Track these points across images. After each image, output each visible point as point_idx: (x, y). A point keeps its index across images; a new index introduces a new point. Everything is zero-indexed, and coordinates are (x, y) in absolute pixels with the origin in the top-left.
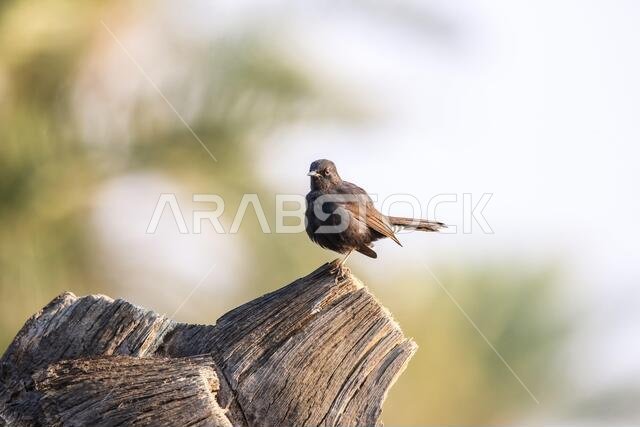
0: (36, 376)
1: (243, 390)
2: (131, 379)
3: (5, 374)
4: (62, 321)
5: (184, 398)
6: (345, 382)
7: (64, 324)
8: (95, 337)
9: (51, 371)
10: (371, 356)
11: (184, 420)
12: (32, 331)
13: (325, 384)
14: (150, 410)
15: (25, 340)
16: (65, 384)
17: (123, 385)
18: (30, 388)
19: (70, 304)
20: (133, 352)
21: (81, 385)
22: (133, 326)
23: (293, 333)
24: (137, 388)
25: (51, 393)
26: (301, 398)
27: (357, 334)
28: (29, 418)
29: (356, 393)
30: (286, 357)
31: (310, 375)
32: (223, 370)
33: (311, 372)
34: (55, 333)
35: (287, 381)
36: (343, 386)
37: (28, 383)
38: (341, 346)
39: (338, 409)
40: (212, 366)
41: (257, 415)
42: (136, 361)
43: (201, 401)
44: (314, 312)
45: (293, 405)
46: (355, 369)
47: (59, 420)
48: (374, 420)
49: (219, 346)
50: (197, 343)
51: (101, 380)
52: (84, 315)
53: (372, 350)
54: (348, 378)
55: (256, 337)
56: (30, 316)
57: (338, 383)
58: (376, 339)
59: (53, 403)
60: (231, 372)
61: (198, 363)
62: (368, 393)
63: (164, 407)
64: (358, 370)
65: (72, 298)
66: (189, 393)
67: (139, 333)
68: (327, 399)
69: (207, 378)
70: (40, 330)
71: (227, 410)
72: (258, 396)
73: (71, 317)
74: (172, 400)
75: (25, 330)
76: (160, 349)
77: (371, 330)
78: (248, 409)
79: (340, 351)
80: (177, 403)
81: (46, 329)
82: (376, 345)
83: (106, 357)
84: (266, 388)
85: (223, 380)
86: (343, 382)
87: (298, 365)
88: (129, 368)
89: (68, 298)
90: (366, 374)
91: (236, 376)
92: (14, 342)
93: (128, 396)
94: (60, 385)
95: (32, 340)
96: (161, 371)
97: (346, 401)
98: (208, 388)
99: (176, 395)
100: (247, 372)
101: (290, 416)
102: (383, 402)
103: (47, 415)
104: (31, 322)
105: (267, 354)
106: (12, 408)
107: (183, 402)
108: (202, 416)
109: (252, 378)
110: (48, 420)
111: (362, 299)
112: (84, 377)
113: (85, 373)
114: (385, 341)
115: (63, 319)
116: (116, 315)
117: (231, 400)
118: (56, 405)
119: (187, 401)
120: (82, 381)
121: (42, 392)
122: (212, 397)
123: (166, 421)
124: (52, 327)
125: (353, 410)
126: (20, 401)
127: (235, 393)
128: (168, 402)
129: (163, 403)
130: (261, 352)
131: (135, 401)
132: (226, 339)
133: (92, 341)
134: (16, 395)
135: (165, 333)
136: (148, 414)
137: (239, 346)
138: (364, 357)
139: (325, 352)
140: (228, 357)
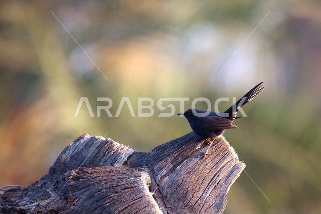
0: (66, 174)
1: (162, 184)
2: (110, 178)
3: (54, 172)
4: (81, 148)
5: (133, 188)
6: (210, 182)
7: (81, 149)
8: (95, 156)
9: (73, 173)
10: (223, 170)
11: (132, 198)
12: (67, 152)
13: (201, 182)
14: (116, 193)
15: (64, 156)
16: (80, 178)
17: (106, 180)
18: (64, 180)
19: (86, 140)
20: (112, 164)
21: (86, 179)
22: (113, 152)
23: (187, 158)
24: (111, 182)
25: (72, 183)
26: (189, 189)
27: (217, 159)
28: (62, 194)
29: (215, 187)
30: (183, 169)
31: (194, 178)
32: (153, 174)
33: (194, 177)
34: (77, 154)
35: (183, 180)
36: (209, 184)
37: (64, 177)
38: (209, 165)
39: (206, 195)
40: (148, 172)
41: (168, 196)
42: (113, 168)
43: (141, 189)
44: (197, 148)
45: (185, 192)
46: (215, 176)
47: (75, 196)
48: (223, 200)
49: (152, 163)
50: (142, 161)
51: (96, 177)
52: (91, 146)
53: (223, 167)
54: (212, 180)
55: (170, 160)
56: (67, 145)
57: (207, 182)
58: (226, 162)
59: (73, 188)
60: (157, 175)
61: (142, 171)
62: (221, 187)
63: (123, 191)
64: (217, 176)
65: (88, 137)
66: (135, 185)
67: (116, 154)
68: (201, 190)
69: (145, 178)
70: (71, 152)
71: (153, 194)
72: (169, 187)
73: (85, 147)
74: (128, 188)
75: (64, 152)
76: (126, 163)
77: (224, 158)
78: (164, 194)
79: (208, 167)
80: (129, 190)
81: (73, 152)
82: (226, 165)
83: (99, 166)
84: (172, 184)
85: (153, 179)
86: (209, 181)
87: (189, 173)
88: (110, 172)
89: (86, 137)
90: (220, 178)
91: (159, 178)
92: (59, 157)
93: (108, 186)
94: (76, 179)
95: (67, 157)
96: (124, 174)
97: (210, 191)
98: (145, 183)
99: (129, 186)
100: (164, 176)
101: (184, 197)
102: (228, 191)
103: (70, 193)
104: (68, 148)
105: (174, 167)
106: (56, 189)
107: (132, 189)
108: (141, 196)
109: (166, 178)
110: (71, 195)
111: (220, 142)
112: (88, 175)
113: (89, 174)
114: (230, 163)
115: (82, 147)
116: (106, 146)
117: (156, 188)
118: (74, 188)
119: (134, 189)
120: (87, 177)
121: (69, 182)
122: (147, 188)
123: (124, 198)
124: (76, 151)
125: (213, 195)
126: (59, 185)
127: (158, 185)
128: (126, 189)
129: (123, 189)
130: (171, 167)
131: (110, 188)
132: (156, 160)
133: (94, 158)
134: (57, 183)
135: (128, 156)
136: (116, 195)
137: (161, 163)
138: (220, 170)
139: (201, 167)
140: (156, 168)
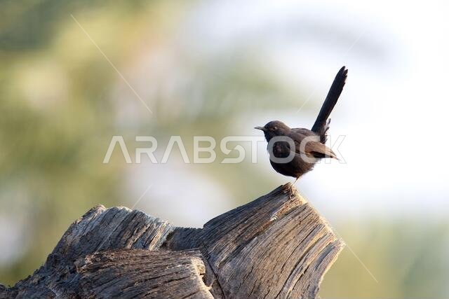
0: (77, 263)
1: (222, 274)
2: (144, 266)
3: (56, 260)
4: (95, 224)
5: (180, 279)
6: (294, 269)
7: (96, 227)
8: (118, 236)
9: (88, 260)
10: (312, 251)
11: (180, 294)
12: (75, 231)
13: (280, 270)
14: (156, 287)
15: (70, 238)
16: (98, 268)
17: (138, 269)
18: (73, 271)
19: (101, 213)
20: (145, 247)
21: (108, 269)
22: (145, 228)
23: (258, 234)
24: (147, 271)
25: (88, 275)
26: (263, 280)
27: (303, 235)
28: (72, 292)
29: (301, 276)
30: (251, 251)
31: (269, 263)
32: (208, 259)
33: (269, 262)
34: (91, 233)
35: (253, 268)
36: (292, 272)
37: (72, 267)
38: (291, 243)
39: (288, 288)
40: (201, 257)
41: (231, 291)
42: (147, 252)
43: (193, 281)
44: (272, 219)
45: (257, 284)
46: (301, 260)
47: (92, 294)
48: (314, 295)
49: (205, 243)
50: (190, 241)
51: (123, 266)
52: (111, 221)
53: (310, 249)
54: (296, 266)
55: (232, 237)
56: (73, 221)
57: (289, 269)
58: (315, 239)
59: (89, 282)
60: (213, 261)
61: (191, 254)
62: (310, 276)
63: (167, 285)
64: (303, 260)
65: (103, 209)
66: (184, 275)
67: (150, 233)
68: (281, 281)
69: (197, 265)
70: (80, 231)
71: (210, 288)
72: (233, 278)
73: (102, 222)
74: (172, 280)
75: (69, 231)
76: (164, 245)
77: (312, 233)
78: (225, 287)
79: (290, 247)
80: (175, 282)
81: (84, 230)
82: (316, 243)
83: (126, 250)
84: (238, 273)
85: (208, 267)
86: (292, 268)
87: (261, 256)
88: (143, 257)
89: (100, 209)
90: (308, 263)
91: (217, 264)
92: (62, 240)
93: (142, 277)
94: (94, 269)
95: (74, 238)
96: (165, 260)
97: (295, 282)
98: (197, 272)
99: (175, 277)
100: (225, 261)
101: (255, 293)
102: (320, 283)
103: (85, 290)
104: (74, 226)
105: (239, 249)
106: (61, 285)
107: (180, 281)
108: (193, 291)
109: (228, 265)
110: (86, 293)
111: (306, 211)
112: (111, 263)
113: (111, 261)
114: (322, 241)
115: (97, 224)
116: (133, 221)
117: (213, 280)
118: (91, 283)
119: (183, 281)
120: (109, 266)
121: (81, 274)
122: (200, 278)
123: (168, 294)
124: (88, 230)
125: (299, 289)
126: (66, 280)
127: (216, 276)
128: (170, 281)
129: (166, 282)
130: (235, 247)
131: (146, 280)
132: (211, 238)
133: (116, 239)
134: (63, 276)
135: (167, 234)
136: (156, 290)
137: (219, 243)
138: (307, 252)
139: (280, 247)
140: (211, 250)
